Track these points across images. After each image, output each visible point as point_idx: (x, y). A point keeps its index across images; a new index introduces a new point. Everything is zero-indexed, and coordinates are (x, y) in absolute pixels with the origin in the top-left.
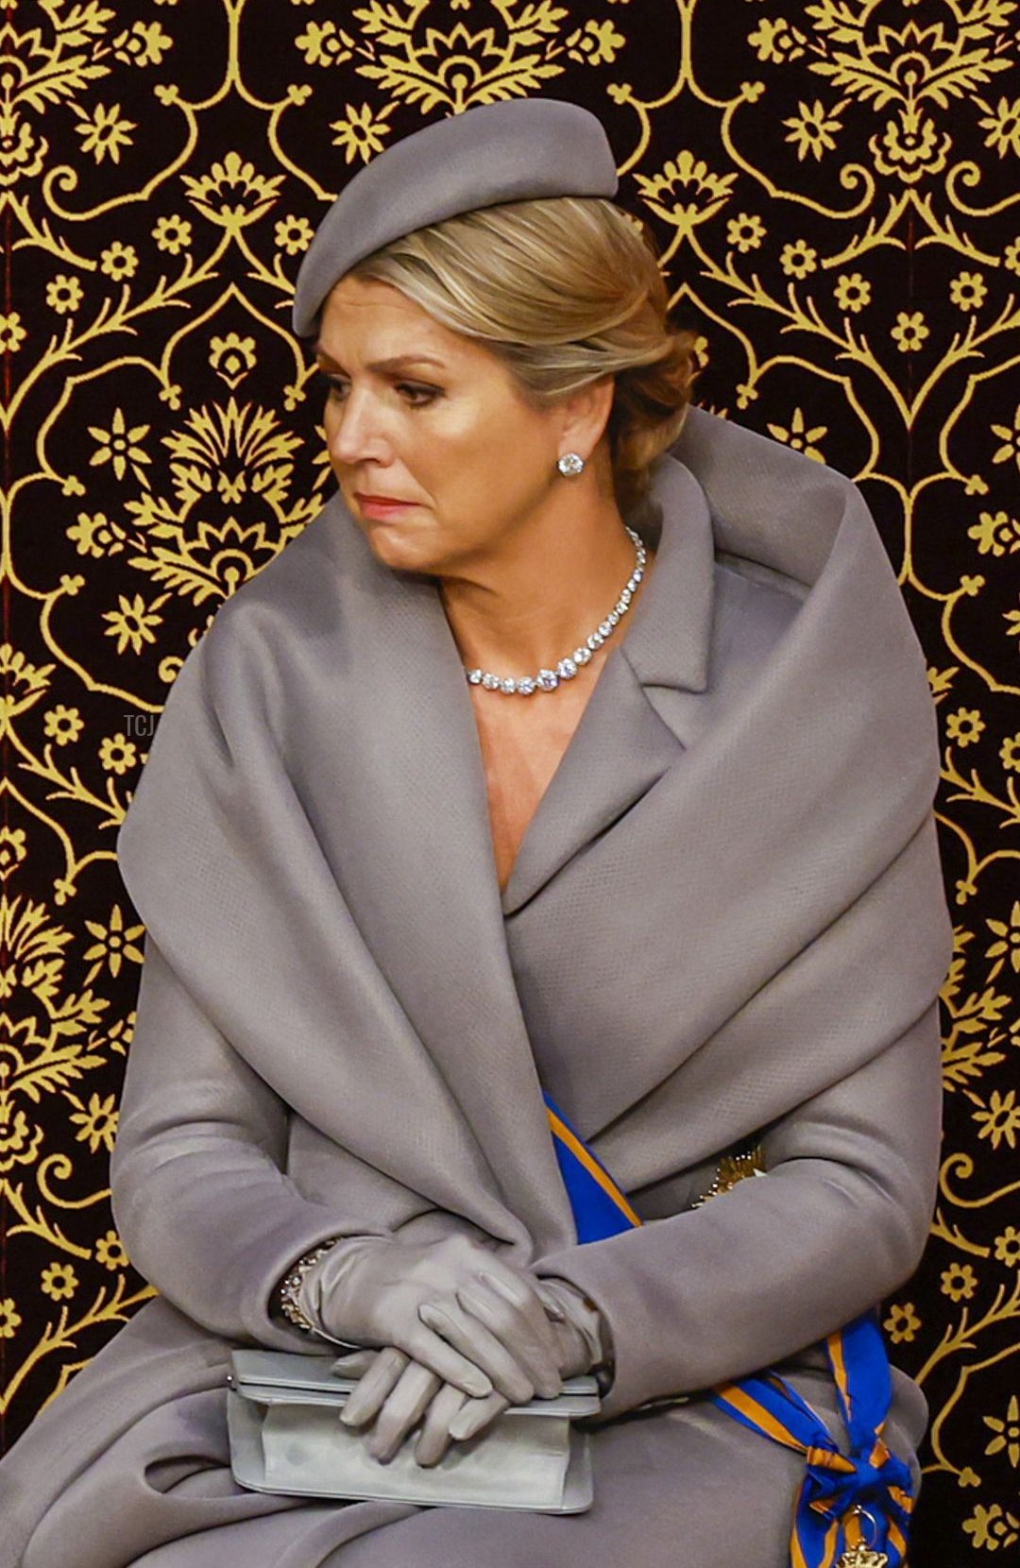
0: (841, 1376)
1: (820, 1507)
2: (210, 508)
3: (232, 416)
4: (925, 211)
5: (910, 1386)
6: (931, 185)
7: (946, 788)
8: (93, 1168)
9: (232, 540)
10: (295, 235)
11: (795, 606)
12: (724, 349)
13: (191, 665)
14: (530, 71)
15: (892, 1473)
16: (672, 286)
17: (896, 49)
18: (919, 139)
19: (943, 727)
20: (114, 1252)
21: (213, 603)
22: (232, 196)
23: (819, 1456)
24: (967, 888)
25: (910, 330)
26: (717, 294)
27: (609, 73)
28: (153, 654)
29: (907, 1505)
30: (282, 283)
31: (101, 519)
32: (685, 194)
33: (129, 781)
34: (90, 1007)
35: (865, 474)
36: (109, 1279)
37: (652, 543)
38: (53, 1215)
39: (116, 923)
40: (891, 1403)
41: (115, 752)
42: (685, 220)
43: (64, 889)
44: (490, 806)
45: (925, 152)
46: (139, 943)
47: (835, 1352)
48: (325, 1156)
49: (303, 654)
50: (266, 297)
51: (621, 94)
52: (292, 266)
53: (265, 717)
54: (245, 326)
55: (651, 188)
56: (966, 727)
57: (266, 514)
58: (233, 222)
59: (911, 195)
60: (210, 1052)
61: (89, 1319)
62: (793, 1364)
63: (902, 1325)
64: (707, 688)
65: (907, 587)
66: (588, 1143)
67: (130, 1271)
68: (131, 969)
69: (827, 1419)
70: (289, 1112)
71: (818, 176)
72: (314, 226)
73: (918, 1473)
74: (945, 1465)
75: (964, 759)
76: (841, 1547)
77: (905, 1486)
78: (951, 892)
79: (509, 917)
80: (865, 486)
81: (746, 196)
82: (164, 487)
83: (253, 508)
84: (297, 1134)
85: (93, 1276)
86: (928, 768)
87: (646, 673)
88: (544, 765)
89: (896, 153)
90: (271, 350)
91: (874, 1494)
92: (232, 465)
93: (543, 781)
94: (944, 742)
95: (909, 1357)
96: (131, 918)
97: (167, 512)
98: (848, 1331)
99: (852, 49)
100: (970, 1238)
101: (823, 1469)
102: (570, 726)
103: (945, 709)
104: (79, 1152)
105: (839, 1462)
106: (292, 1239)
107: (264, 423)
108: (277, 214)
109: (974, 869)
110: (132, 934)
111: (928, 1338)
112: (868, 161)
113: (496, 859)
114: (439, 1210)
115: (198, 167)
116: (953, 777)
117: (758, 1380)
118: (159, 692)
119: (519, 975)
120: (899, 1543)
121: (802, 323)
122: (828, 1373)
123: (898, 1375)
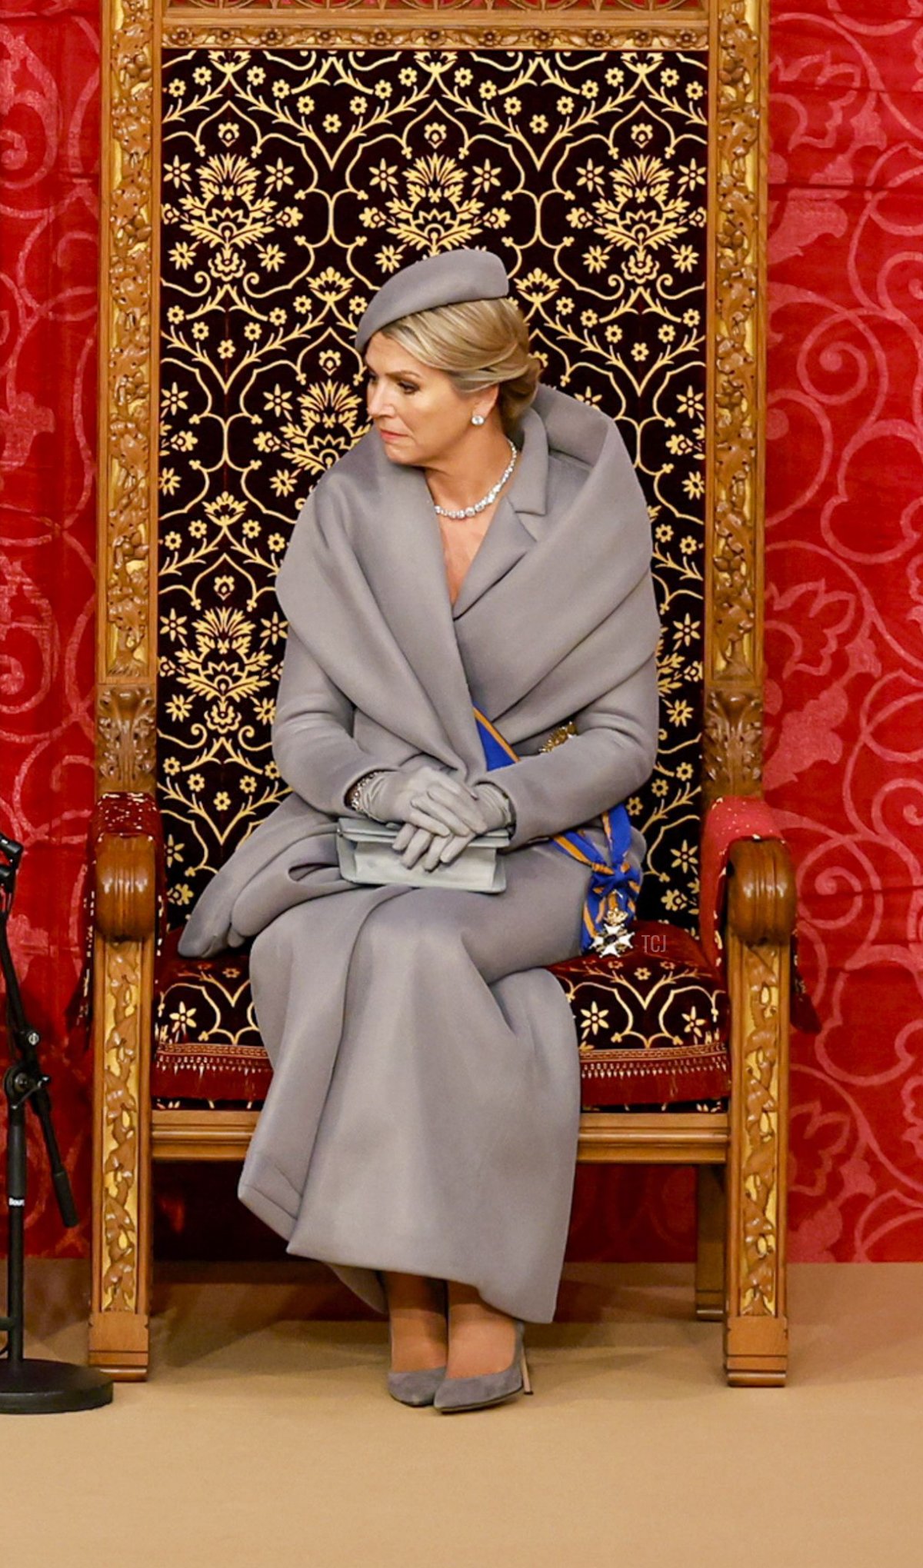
0: (608, 830)
1: (597, 891)
2: (319, 430)
3: (330, 388)
4: (647, 296)
5: (639, 835)
6: (650, 285)
7: (655, 561)
8: (264, 732)
9: (329, 445)
10: (359, 305)
11: (585, 475)
12: (554, 358)
13: (309, 500)
14: (466, 232)
15: (630, 875)
16: (531, 330)
17: (634, 222)
18: (644, 264)
19: (654, 533)
20: (273, 771)
21: (320, 473)
22: (330, 287)
23: (598, 867)
24: (665, 607)
25: (640, 352)
26: (552, 334)
27: (503, 232)
28: (293, 497)
29: (637, 889)
30: (352, 327)
31: (269, 435)
32: (538, 288)
33: (280, 555)
34: (263, 658)
35: (620, 417)
36: (271, 783)
37: (519, 448)
38: (245, 754)
39: (275, 620)
40: (632, 843)
41: (275, 541)
42: (537, 300)
43: (252, 604)
44: (447, 567)
45: (647, 270)
46: (285, 629)
47: (606, 820)
48: (372, 729)
49: (361, 500)
50: (345, 333)
51: (508, 242)
52: (357, 319)
53: (343, 526)
54: (336, 347)
55: (522, 285)
56: (665, 533)
57: (345, 433)
58: (330, 299)
59: (640, 289)
60: (318, 680)
61: (262, 802)
62: (588, 825)
63: (634, 807)
64: (545, 513)
65: (638, 470)
66: (493, 722)
67: (280, 780)
68: (282, 642)
69: (603, 851)
70: (354, 707)
71: (598, 281)
72: (368, 301)
73: (642, 875)
74: (653, 872)
75: (664, 548)
76: (607, 908)
77: (636, 881)
78: (659, 609)
79: (455, 619)
80: (619, 423)
81: (565, 290)
82: (298, 420)
83: (339, 430)
84: (358, 716)
85: (264, 782)
86: (647, 551)
87: (518, 507)
88: (472, 549)
89: (634, 270)
90: (348, 357)
91: (622, 885)
92: (329, 410)
93: (471, 558)
94: (655, 540)
95: (638, 822)
96: (282, 618)
97: (299, 432)
98: (610, 812)
99: (614, 222)
100: (666, 768)
101: (601, 874)
102: (483, 533)
103: (655, 525)
104: (257, 725)
105: (607, 870)
106: (356, 770)
107: (344, 391)
108: (351, 295)
109: (668, 598)
110: (282, 625)
111: (646, 813)
112: (621, 273)
113: (450, 595)
114: (423, 753)
115: (314, 274)
116: (659, 556)
117: (570, 832)
118: (294, 514)
119: (461, 647)
120: (632, 907)
121: (590, 347)
122: (602, 829)
123: (634, 829)
